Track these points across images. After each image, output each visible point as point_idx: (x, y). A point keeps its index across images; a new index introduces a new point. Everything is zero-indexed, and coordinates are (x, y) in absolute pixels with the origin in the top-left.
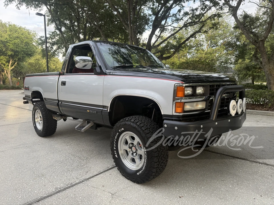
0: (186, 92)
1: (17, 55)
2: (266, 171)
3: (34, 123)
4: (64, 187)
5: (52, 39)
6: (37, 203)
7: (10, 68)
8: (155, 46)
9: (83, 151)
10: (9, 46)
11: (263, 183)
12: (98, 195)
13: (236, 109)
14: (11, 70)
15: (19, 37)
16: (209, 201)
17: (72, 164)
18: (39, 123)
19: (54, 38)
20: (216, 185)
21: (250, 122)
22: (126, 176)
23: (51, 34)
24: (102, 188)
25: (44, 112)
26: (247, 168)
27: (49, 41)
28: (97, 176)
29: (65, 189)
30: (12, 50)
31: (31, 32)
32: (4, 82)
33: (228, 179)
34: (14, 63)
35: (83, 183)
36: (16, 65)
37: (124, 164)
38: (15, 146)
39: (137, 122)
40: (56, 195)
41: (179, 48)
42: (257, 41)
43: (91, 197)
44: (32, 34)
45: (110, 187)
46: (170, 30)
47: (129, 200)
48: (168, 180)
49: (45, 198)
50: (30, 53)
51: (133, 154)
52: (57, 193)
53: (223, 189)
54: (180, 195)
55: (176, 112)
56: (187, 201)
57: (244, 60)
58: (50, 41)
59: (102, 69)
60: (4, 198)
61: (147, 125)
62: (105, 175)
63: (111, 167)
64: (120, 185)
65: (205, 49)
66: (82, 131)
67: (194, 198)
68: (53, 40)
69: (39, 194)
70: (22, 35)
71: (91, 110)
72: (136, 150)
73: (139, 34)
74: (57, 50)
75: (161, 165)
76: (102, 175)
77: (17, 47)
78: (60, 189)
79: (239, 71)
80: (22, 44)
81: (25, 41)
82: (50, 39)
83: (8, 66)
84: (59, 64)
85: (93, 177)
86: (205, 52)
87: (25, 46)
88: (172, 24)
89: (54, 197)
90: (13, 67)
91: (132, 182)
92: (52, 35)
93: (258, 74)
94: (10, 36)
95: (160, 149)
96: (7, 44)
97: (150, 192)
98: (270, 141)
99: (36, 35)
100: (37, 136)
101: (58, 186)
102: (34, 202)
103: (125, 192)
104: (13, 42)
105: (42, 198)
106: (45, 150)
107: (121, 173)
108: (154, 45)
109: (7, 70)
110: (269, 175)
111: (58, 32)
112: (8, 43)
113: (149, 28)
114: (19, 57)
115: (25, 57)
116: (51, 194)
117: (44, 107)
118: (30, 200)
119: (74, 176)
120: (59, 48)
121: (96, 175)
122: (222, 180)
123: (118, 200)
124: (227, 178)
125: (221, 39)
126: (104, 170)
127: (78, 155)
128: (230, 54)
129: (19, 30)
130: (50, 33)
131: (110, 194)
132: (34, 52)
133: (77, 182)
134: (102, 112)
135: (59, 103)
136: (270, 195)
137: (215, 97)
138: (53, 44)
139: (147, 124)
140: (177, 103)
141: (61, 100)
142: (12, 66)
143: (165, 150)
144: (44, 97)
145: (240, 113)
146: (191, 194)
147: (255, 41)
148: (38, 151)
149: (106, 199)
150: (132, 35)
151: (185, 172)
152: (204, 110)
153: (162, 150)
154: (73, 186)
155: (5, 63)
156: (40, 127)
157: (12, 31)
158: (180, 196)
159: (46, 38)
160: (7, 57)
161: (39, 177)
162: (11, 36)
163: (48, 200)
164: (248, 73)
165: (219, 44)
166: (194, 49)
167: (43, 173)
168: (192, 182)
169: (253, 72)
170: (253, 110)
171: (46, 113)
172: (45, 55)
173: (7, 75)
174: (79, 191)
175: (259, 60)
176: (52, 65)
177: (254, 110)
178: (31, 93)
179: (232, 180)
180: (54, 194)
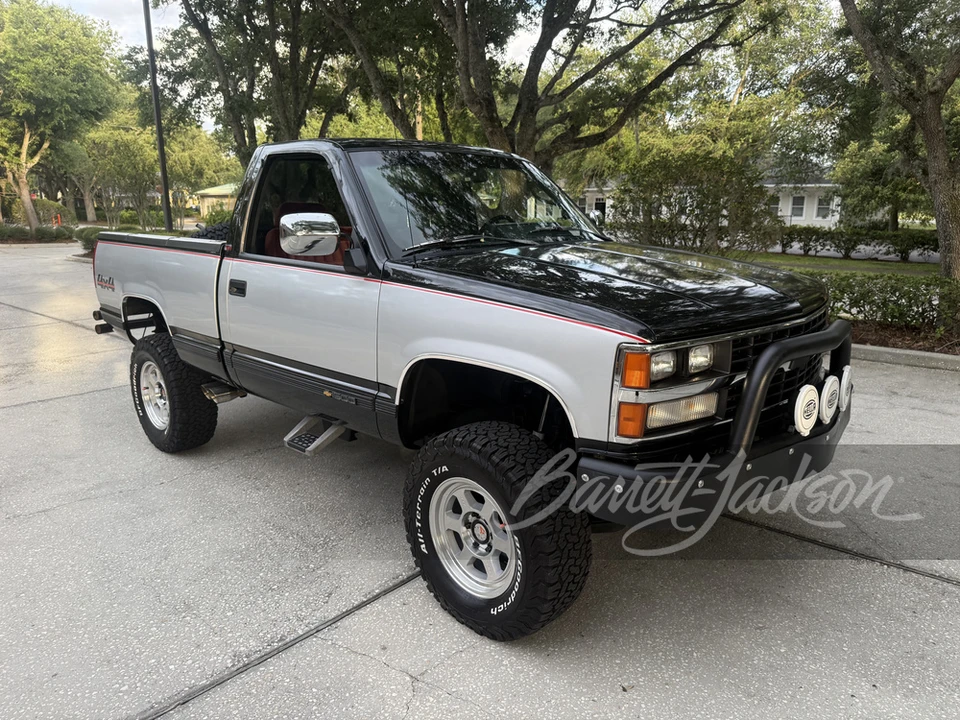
0: (655, 368)
1: (46, 114)
2: (900, 594)
3: (140, 405)
4: (260, 651)
5: (174, 57)
6: (180, 708)
7: (27, 164)
8: (552, 97)
9: (311, 512)
10: (16, 80)
11: (884, 637)
12: (370, 680)
13: (816, 411)
14: (31, 171)
15: (52, 47)
16: (713, 702)
17: (279, 565)
18: (156, 404)
19: (181, 53)
20: (738, 647)
21: (867, 396)
22: (455, 613)
23: (170, 38)
24: (379, 654)
25: (171, 373)
26: (841, 582)
27: (164, 64)
28: (362, 611)
29: (262, 660)
30: (29, 97)
31: (94, 25)
32: (7, 213)
33: (776, 622)
34: (40, 146)
35: (320, 635)
36: (46, 150)
37: (448, 576)
38: (82, 489)
39: (494, 453)
40: (239, 681)
41: (636, 105)
42: (915, 95)
43: (349, 690)
44: (98, 34)
45: (406, 651)
46: (607, 36)
47: (467, 700)
48: (588, 624)
49: (205, 689)
50: (95, 107)
51: (476, 545)
52: (240, 671)
53: (760, 659)
54: (626, 680)
55: (619, 433)
56: (646, 705)
57: (868, 145)
58: (167, 64)
59: (371, 256)
60: (76, 693)
61: (524, 464)
62: (389, 604)
63: (405, 575)
64: (437, 642)
65: (732, 97)
66: (306, 453)
67: (666, 691)
68: (178, 63)
69: (185, 678)
70: (63, 38)
71: (337, 391)
72: (489, 535)
73: (492, 45)
74: (193, 100)
75: (567, 591)
76: (377, 606)
77: (45, 87)
78: (247, 657)
79: (848, 183)
80: (64, 74)
81: (72, 63)
82: (167, 57)
83: (18, 154)
84: (202, 146)
85: (349, 613)
86: (732, 109)
87: (73, 80)
88: (616, 11)
89: (232, 689)
90: (36, 159)
91: (473, 632)
92: (171, 42)
93: (912, 196)
94: (15, 42)
95: (565, 543)
96: (8, 75)
97: (532, 671)
98: (925, 477)
99: (111, 38)
100: (151, 448)
101: (242, 649)
102: (170, 705)
103: (454, 671)
104: (28, 64)
105: (193, 693)
106: (185, 507)
107: (438, 601)
108: (550, 93)
109: (15, 169)
110: (905, 609)
111: (194, 33)
112: (13, 68)
113: (529, 21)
114: (56, 122)
115: (75, 122)
116: (221, 675)
117: (172, 356)
118: (158, 697)
119: (291, 611)
120: (200, 92)
121: (359, 607)
122: (759, 628)
123: (432, 699)
124: (774, 618)
125: (790, 62)
126: (383, 589)
127: (294, 526)
128: (820, 118)
129: (48, 18)
130: (165, 35)
131: (408, 678)
132: (109, 102)
133: (301, 632)
134: (374, 402)
135: (223, 351)
136: (902, 682)
137: (750, 376)
138: (179, 77)
139: (523, 461)
140: (622, 406)
141: (233, 344)
142: (32, 154)
143: (582, 542)
144: (169, 323)
145: (827, 420)
146: (657, 679)
147: (911, 94)
148: (161, 510)
149: (394, 695)
150: (467, 55)
151: (643, 597)
152: (712, 419)
153: (570, 546)
154: (288, 646)
155: (5, 145)
156: (160, 419)
157: (22, 22)
158: (626, 684)
159: (152, 53)
160: (13, 123)
161: (176, 612)
162: (19, 42)
163: (215, 700)
164: (878, 192)
165: (784, 78)
166: (691, 95)
167: (189, 597)
168: (664, 634)
169: (895, 188)
170: (881, 345)
171: (179, 376)
172: (151, 117)
173: (16, 189)
174: (309, 665)
175: (917, 161)
176: (176, 149)
177: (886, 345)
178: (123, 304)
179: (790, 627)
180: (231, 676)
